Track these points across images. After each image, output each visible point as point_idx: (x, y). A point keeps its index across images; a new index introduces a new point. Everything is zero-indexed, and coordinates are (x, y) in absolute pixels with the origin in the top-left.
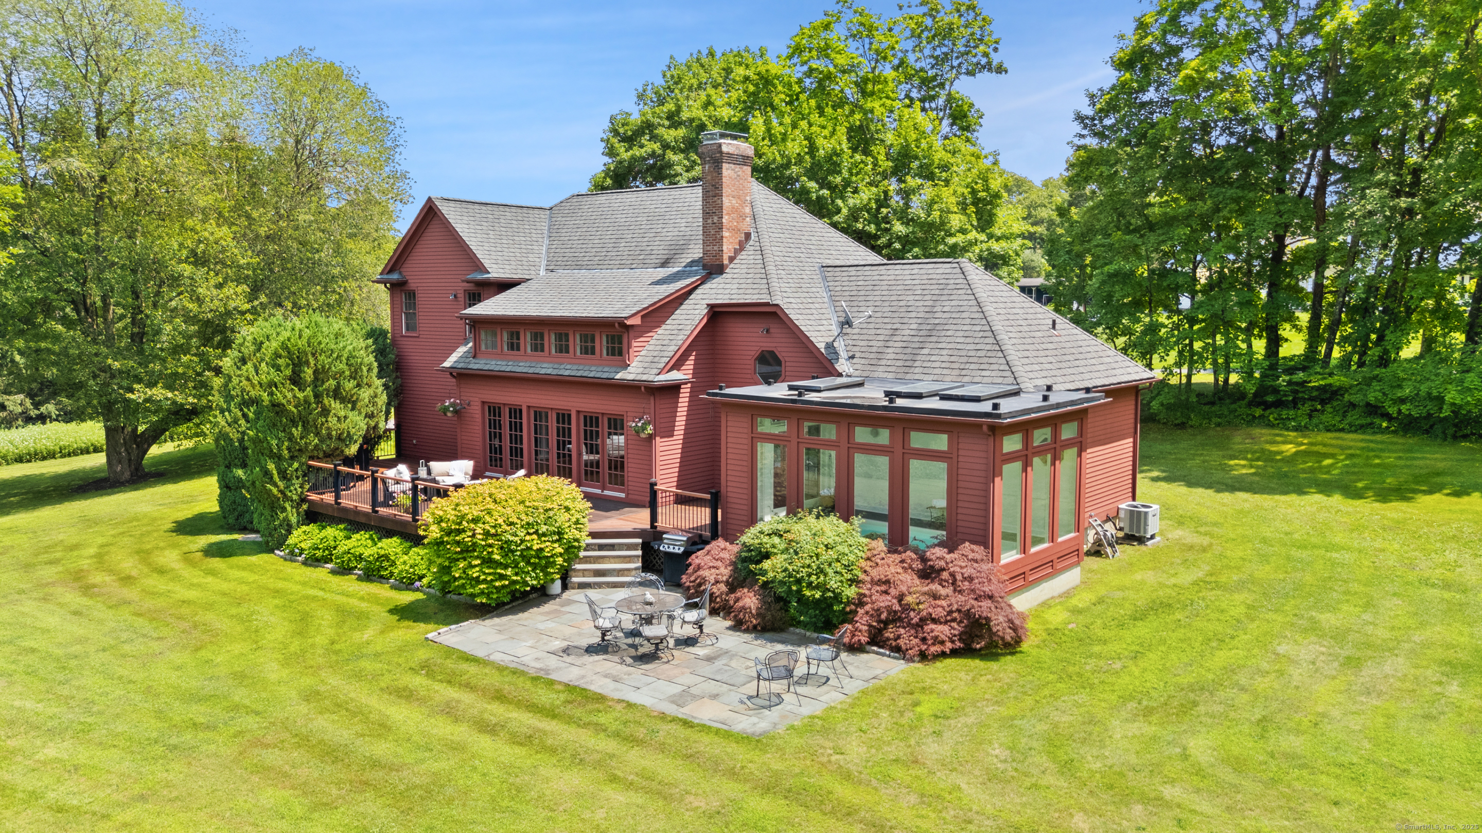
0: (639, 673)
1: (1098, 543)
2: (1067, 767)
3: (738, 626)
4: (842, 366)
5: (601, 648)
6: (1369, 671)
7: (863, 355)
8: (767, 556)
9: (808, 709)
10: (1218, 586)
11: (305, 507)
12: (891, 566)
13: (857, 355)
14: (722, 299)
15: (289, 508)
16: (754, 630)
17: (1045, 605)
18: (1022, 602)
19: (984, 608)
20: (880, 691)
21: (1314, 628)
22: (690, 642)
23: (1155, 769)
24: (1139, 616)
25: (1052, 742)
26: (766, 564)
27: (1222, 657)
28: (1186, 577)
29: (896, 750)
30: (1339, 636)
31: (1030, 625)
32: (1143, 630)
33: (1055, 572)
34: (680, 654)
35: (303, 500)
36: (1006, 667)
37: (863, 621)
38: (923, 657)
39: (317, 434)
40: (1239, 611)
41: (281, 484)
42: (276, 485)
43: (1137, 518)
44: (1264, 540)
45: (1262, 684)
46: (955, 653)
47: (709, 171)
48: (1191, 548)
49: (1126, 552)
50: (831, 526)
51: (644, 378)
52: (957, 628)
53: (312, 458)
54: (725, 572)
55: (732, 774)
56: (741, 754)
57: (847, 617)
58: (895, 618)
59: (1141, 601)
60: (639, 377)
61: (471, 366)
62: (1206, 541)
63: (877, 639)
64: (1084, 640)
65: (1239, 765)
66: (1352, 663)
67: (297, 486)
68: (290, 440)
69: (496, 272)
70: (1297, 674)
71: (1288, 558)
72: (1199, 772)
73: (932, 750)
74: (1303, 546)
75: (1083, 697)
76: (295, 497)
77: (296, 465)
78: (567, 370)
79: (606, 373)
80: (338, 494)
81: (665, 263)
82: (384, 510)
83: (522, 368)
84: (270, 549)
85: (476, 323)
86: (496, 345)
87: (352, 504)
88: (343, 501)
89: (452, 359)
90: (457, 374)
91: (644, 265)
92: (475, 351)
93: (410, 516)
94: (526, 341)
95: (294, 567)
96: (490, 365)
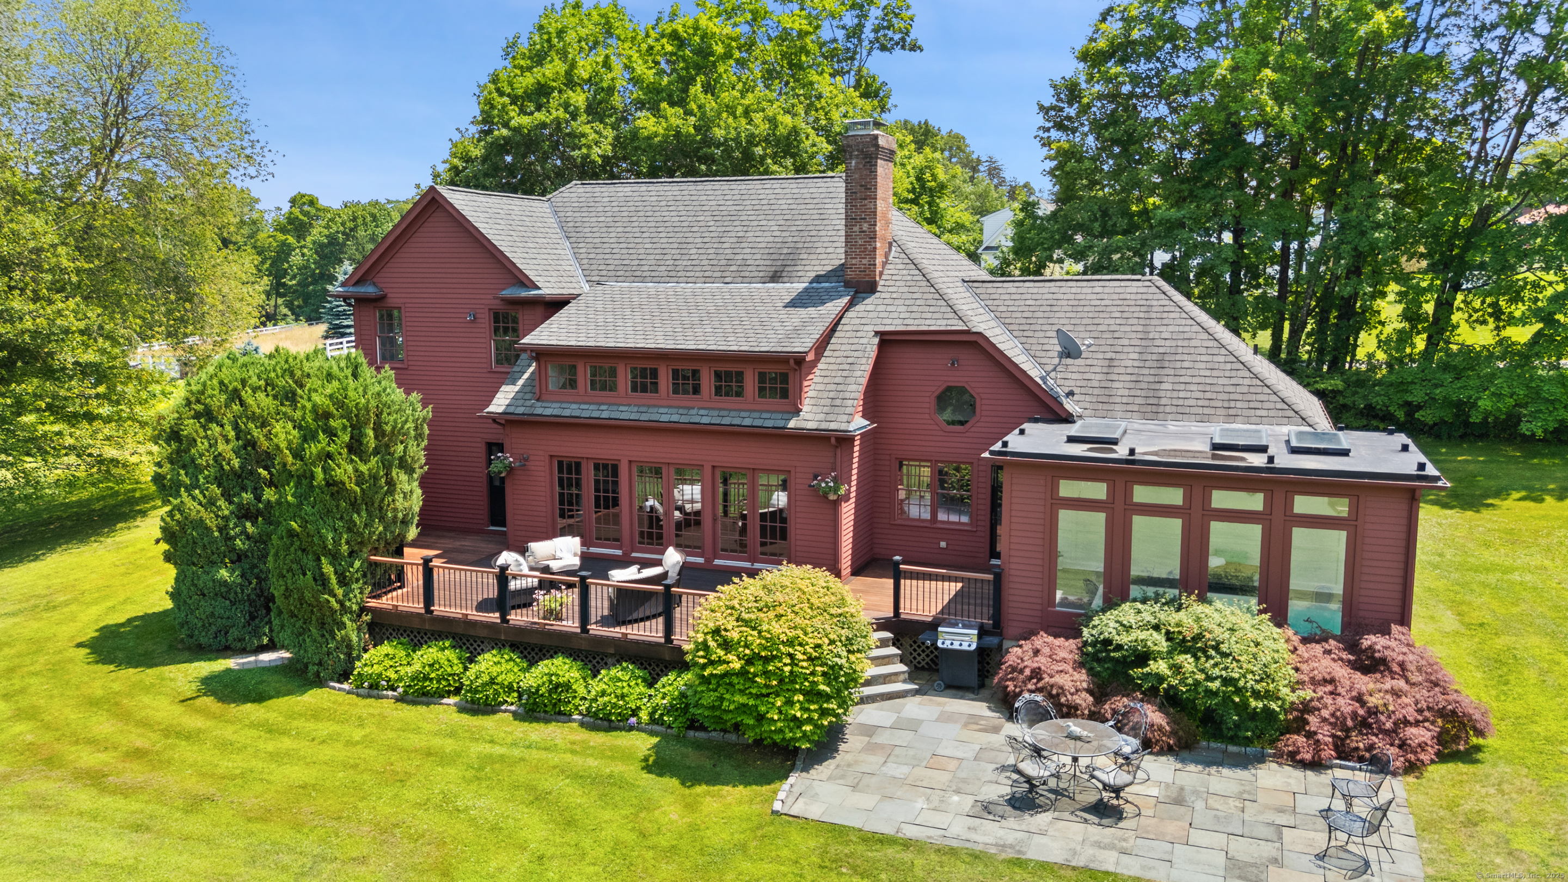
4: (1068, 404)
7: (1083, 390)
11: (367, 618)
13: (1076, 390)
14: (893, 325)
15: (348, 623)
35: (363, 610)
39: (382, 518)
41: (340, 592)
42: (334, 596)
47: (857, 168)
51: (833, 426)
52: (1433, 729)
53: (375, 551)
54: (1079, 677)
60: (824, 426)
61: (539, 411)
67: (357, 592)
68: (349, 530)
69: (548, 288)
76: (355, 607)
77: (357, 564)
78: (704, 417)
79: (770, 421)
80: (429, 599)
81: (775, 277)
82: (517, 618)
83: (626, 413)
84: (319, 682)
85: (542, 354)
86: (572, 383)
87: (454, 611)
88: (438, 609)
89: (501, 402)
90: (508, 421)
91: (744, 279)
92: (536, 390)
93: (571, 624)
94: (624, 377)
95: (386, 706)
96: (572, 410)
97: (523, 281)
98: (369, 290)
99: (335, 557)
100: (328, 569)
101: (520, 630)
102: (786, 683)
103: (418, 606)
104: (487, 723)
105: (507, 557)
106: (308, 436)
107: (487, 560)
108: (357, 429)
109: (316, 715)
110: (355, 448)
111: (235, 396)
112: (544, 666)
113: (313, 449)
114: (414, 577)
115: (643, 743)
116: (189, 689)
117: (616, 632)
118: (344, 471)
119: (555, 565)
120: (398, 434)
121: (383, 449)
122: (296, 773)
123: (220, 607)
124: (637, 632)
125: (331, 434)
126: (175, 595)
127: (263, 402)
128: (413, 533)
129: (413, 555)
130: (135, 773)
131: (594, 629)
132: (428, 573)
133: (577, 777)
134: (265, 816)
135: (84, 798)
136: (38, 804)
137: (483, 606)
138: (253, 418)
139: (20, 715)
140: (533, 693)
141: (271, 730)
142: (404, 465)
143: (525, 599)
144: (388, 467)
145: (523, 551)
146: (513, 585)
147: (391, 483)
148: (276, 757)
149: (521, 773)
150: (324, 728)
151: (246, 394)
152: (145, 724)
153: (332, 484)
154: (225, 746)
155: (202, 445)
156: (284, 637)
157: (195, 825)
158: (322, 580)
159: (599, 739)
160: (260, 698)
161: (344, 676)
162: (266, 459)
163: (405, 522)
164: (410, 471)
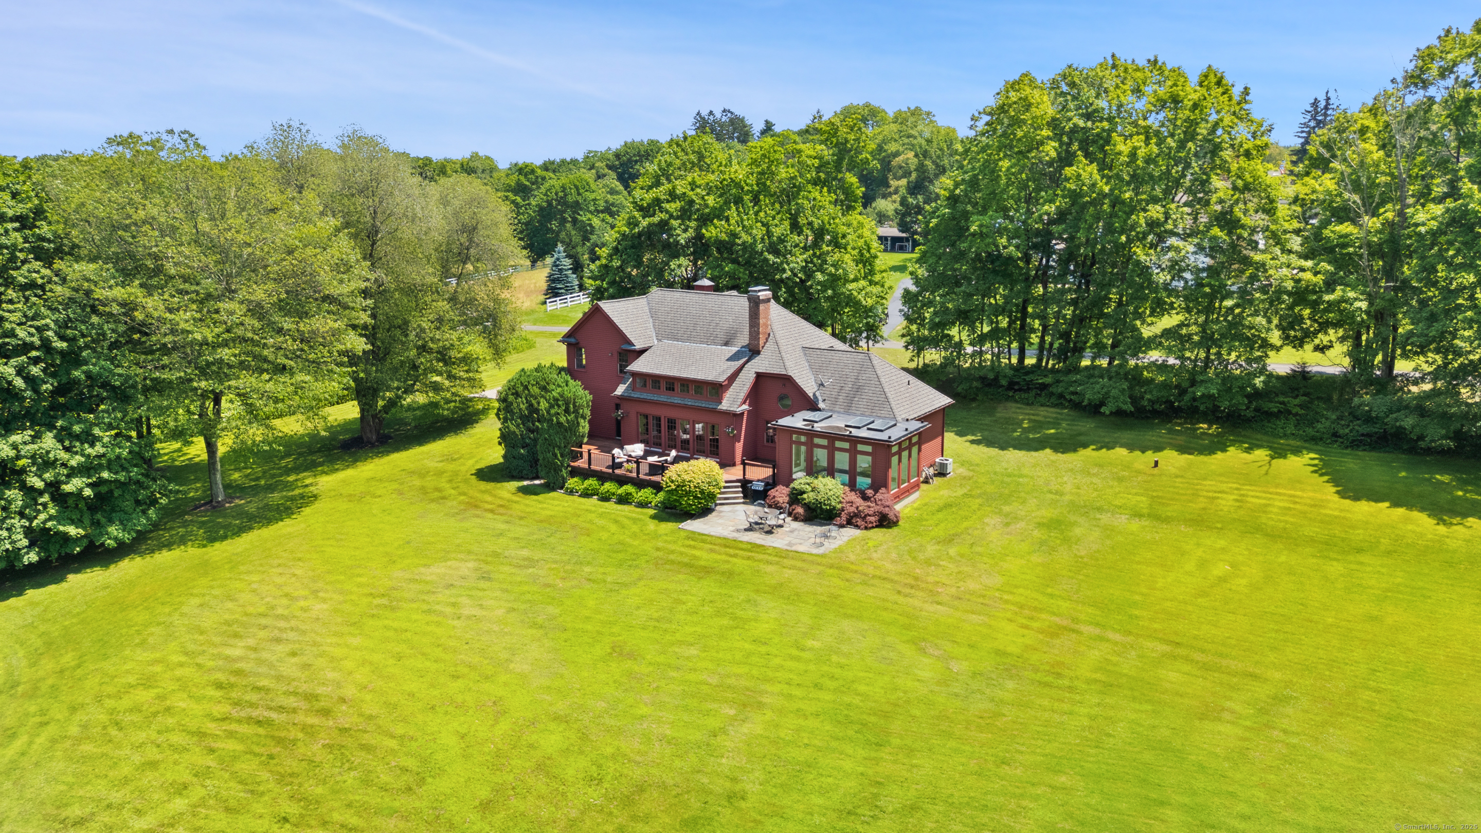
0: (769, 537)
1: (926, 478)
2: (914, 558)
3: (796, 519)
4: (821, 405)
5: (750, 529)
6: (1013, 527)
7: (829, 399)
8: (804, 492)
9: (833, 546)
10: (971, 496)
11: (570, 469)
12: (853, 497)
13: (827, 400)
14: (763, 370)
15: (563, 470)
16: (802, 521)
17: (906, 507)
18: (898, 507)
19: (886, 510)
20: (854, 540)
21: (1000, 512)
22: (781, 526)
23: (939, 558)
24: (940, 510)
25: (910, 552)
26: (805, 496)
27: (965, 524)
28: (960, 492)
29: (864, 556)
30: (1007, 515)
31: (901, 515)
32: (940, 515)
33: (910, 494)
34: (779, 530)
35: (569, 466)
36: (895, 530)
37: (844, 516)
38: (866, 528)
39: (575, 435)
40: (975, 507)
41: (561, 460)
42: (559, 461)
43: (943, 466)
44: (995, 473)
45: (976, 533)
46: (877, 527)
47: (753, 307)
48: (964, 478)
49: (937, 481)
50: (828, 481)
51: (729, 409)
52: (877, 518)
53: (573, 446)
54: (787, 499)
55: (819, 564)
56: (819, 560)
57: (839, 515)
58: (856, 515)
59: (941, 503)
61: (633, 395)
62: (971, 474)
63: (849, 523)
64: (920, 520)
65: (962, 556)
66: (1007, 525)
67: (567, 460)
68: (564, 439)
69: (638, 346)
70: (988, 529)
71: (1002, 482)
72: (951, 558)
73: (875, 555)
74: (1009, 476)
75: (919, 539)
76: (566, 465)
77: (567, 450)
78: (689, 402)
79: (712, 406)
80: (590, 464)
81: (726, 344)
82: (617, 471)
83: (663, 398)
84: (553, 490)
85: (635, 375)
86: (645, 385)
87: (598, 468)
88: (593, 467)
89: (620, 390)
90: (621, 398)
91: (715, 344)
92: (633, 387)
93: (634, 475)
94: (663, 385)
95: (575, 498)
96: (644, 396)
97: (630, 343)
98: (572, 340)
99: (559, 448)
100: (557, 452)
101: (618, 476)
102: (688, 493)
103: (586, 466)
104: (606, 504)
105: (616, 451)
106: (552, 406)
107: (609, 452)
108: (567, 404)
109: (553, 499)
110: (567, 411)
111: (526, 387)
112: (625, 487)
113: (553, 411)
114: (585, 456)
115: (652, 512)
116: (514, 490)
117: (648, 478)
118: (563, 419)
119: (633, 454)
120: (581, 406)
121: (576, 411)
122: (549, 513)
123: (521, 462)
124: (654, 478)
125: (559, 406)
126: (504, 457)
127: (535, 390)
128: (586, 440)
129: (585, 448)
130: (502, 510)
131: (641, 476)
132: (590, 454)
133: (629, 518)
134: (541, 521)
135: (490, 515)
136: (478, 516)
137: (608, 467)
138: (532, 396)
139: (460, 494)
140: (620, 495)
141: (540, 502)
142: (584, 417)
143: (620, 466)
144: (577, 417)
145: (622, 448)
146: (617, 461)
147: (578, 423)
148: (542, 509)
149: (613, 516)
150: (556, 502)
151: (530, 387)
152: (500, 498)
153: (559, 423)
154: (527, 505)
155: (515, 405)
156: (542, 474)
157: (522, 522)
158: (556, 455)
159: (639, 510)
160: (536, 494)
161: (562, 488)
162: (537, 411)
163: (583, 436)
164: (584, 418)
